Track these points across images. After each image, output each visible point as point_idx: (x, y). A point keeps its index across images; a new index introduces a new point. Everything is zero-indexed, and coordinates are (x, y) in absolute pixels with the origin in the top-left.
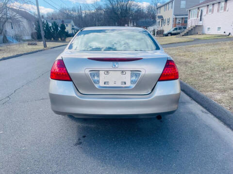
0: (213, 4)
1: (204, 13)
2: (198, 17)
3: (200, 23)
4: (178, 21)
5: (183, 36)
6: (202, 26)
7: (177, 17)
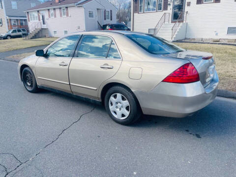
0: (54, 9)
1: (46, 17)
2: (39, 20)
3: (44, 26)
4: (13, 22)
5: (31, 38)
6: (47, 29)
7: (12, 18)
